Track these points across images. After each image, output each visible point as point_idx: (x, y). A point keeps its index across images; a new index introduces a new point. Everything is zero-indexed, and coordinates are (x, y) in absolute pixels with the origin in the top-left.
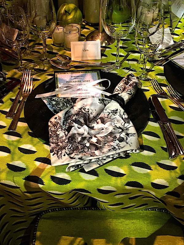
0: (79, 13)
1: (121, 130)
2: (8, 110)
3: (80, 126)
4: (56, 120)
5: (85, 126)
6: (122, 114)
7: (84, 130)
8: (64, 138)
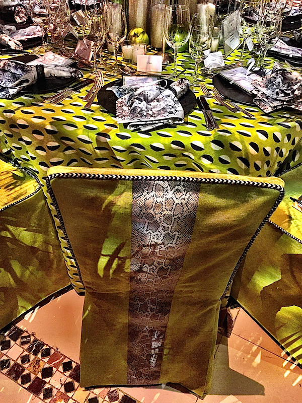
0: (146, 36)
1: (171, 107)
2: (84, 97)
3: (140, 102)
4: (122, 100)
5: (144, 102)
6: (173, 97)
7: (143, 105)
8: (128, 111)
